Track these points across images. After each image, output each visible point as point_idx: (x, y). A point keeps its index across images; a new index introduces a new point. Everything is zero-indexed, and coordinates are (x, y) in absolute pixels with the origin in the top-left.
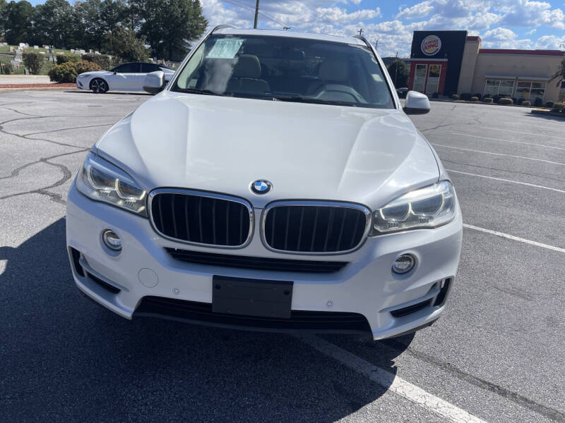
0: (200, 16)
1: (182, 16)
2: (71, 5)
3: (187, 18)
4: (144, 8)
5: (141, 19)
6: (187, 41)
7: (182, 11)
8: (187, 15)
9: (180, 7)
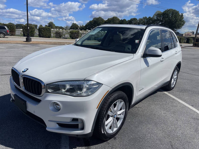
0: (182, 20)
1: (175, 21)
2: (138, 20)
3: (177, 21)
4: (161, 19)
5: (160, 23)
6: (175, 29)
7: (175, 19)
8: (177, 20)
9: (175, 17)
